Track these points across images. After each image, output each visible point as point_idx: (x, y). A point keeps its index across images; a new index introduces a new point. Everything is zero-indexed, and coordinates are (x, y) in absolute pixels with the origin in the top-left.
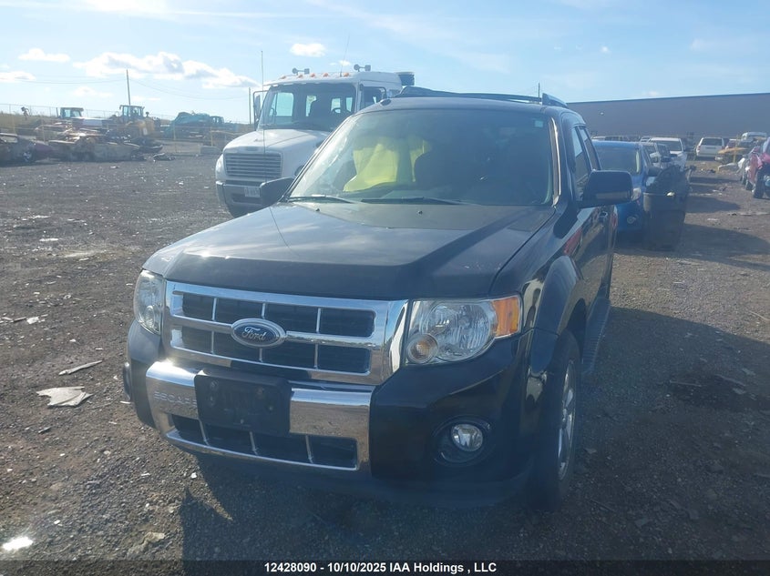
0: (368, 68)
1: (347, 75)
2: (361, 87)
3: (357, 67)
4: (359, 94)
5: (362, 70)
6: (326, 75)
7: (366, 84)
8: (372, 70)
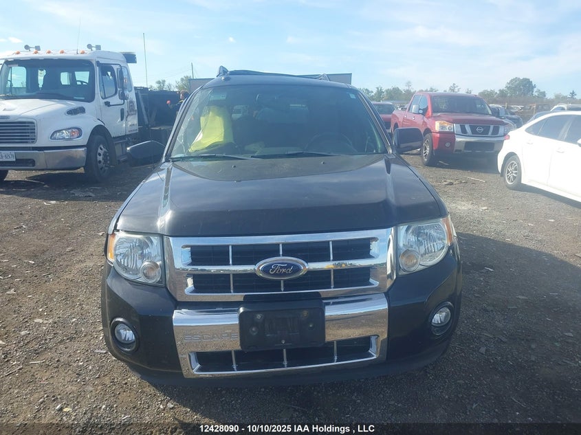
0: (98, 47)
1: (83, 53)
2: (98, 63)
3: (89, 46)
4: (97, 69)
5: (94, 49)
6: (62, 52)
7: (102, 61)
8: (102, 49)
